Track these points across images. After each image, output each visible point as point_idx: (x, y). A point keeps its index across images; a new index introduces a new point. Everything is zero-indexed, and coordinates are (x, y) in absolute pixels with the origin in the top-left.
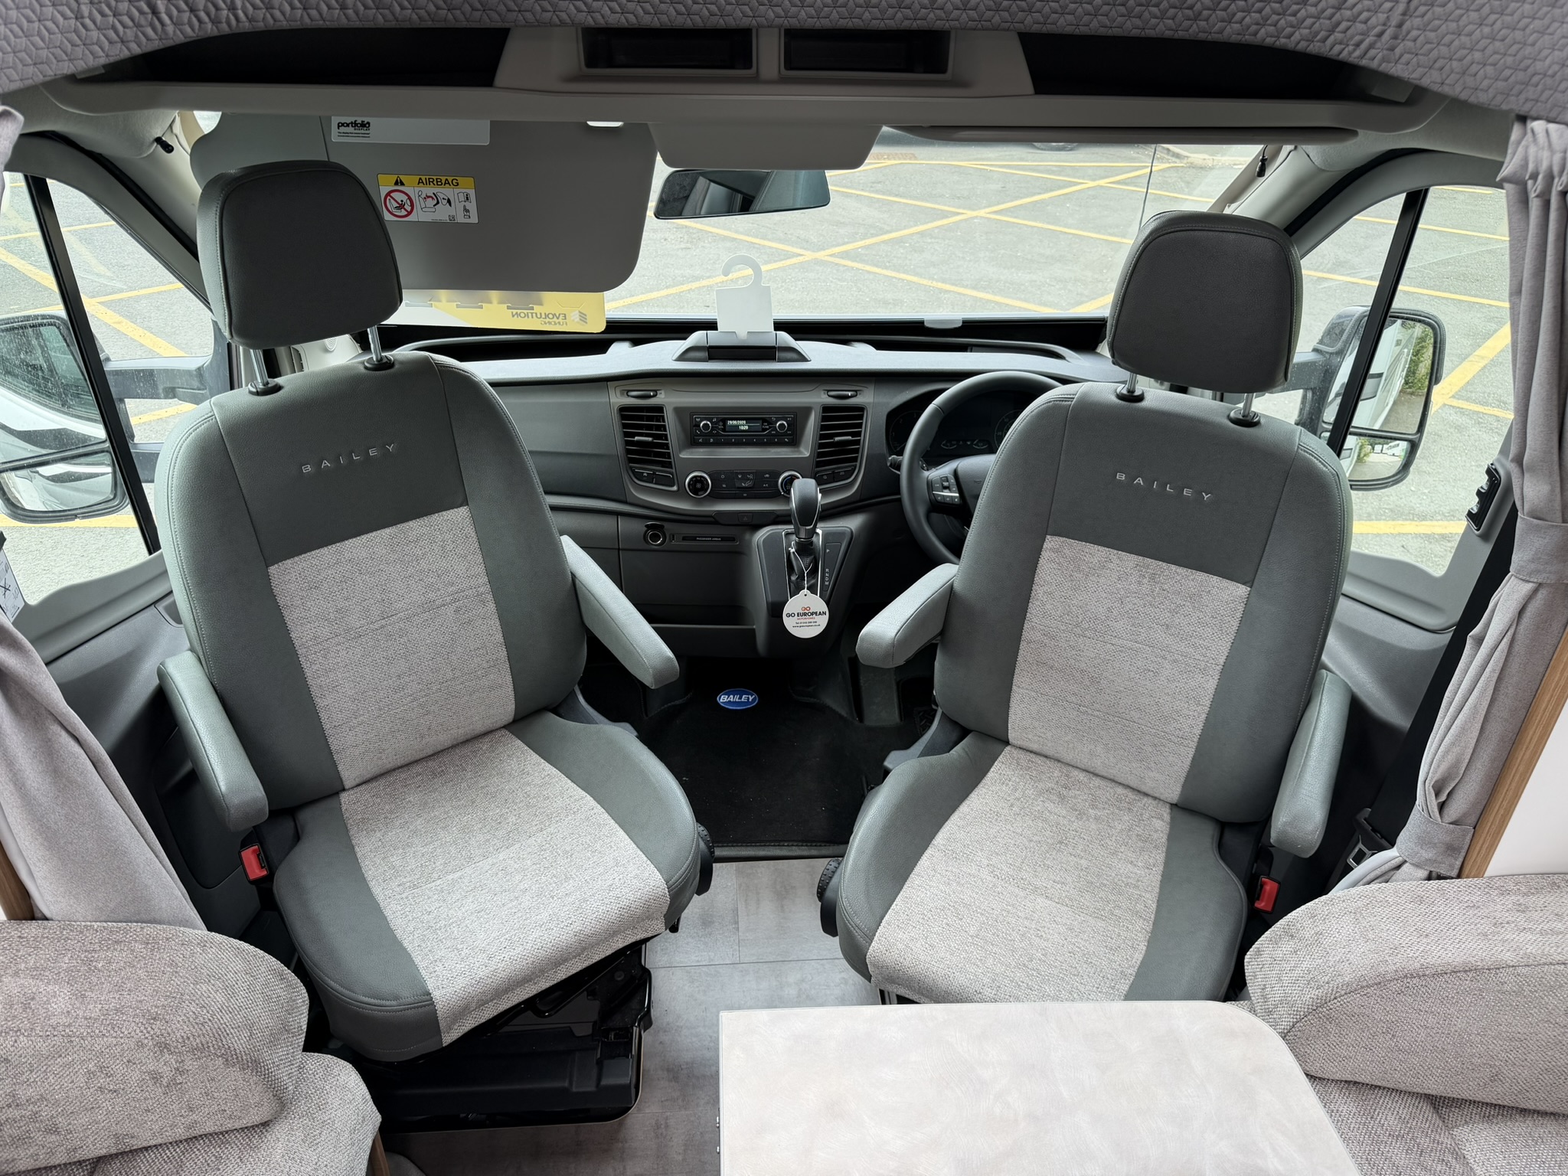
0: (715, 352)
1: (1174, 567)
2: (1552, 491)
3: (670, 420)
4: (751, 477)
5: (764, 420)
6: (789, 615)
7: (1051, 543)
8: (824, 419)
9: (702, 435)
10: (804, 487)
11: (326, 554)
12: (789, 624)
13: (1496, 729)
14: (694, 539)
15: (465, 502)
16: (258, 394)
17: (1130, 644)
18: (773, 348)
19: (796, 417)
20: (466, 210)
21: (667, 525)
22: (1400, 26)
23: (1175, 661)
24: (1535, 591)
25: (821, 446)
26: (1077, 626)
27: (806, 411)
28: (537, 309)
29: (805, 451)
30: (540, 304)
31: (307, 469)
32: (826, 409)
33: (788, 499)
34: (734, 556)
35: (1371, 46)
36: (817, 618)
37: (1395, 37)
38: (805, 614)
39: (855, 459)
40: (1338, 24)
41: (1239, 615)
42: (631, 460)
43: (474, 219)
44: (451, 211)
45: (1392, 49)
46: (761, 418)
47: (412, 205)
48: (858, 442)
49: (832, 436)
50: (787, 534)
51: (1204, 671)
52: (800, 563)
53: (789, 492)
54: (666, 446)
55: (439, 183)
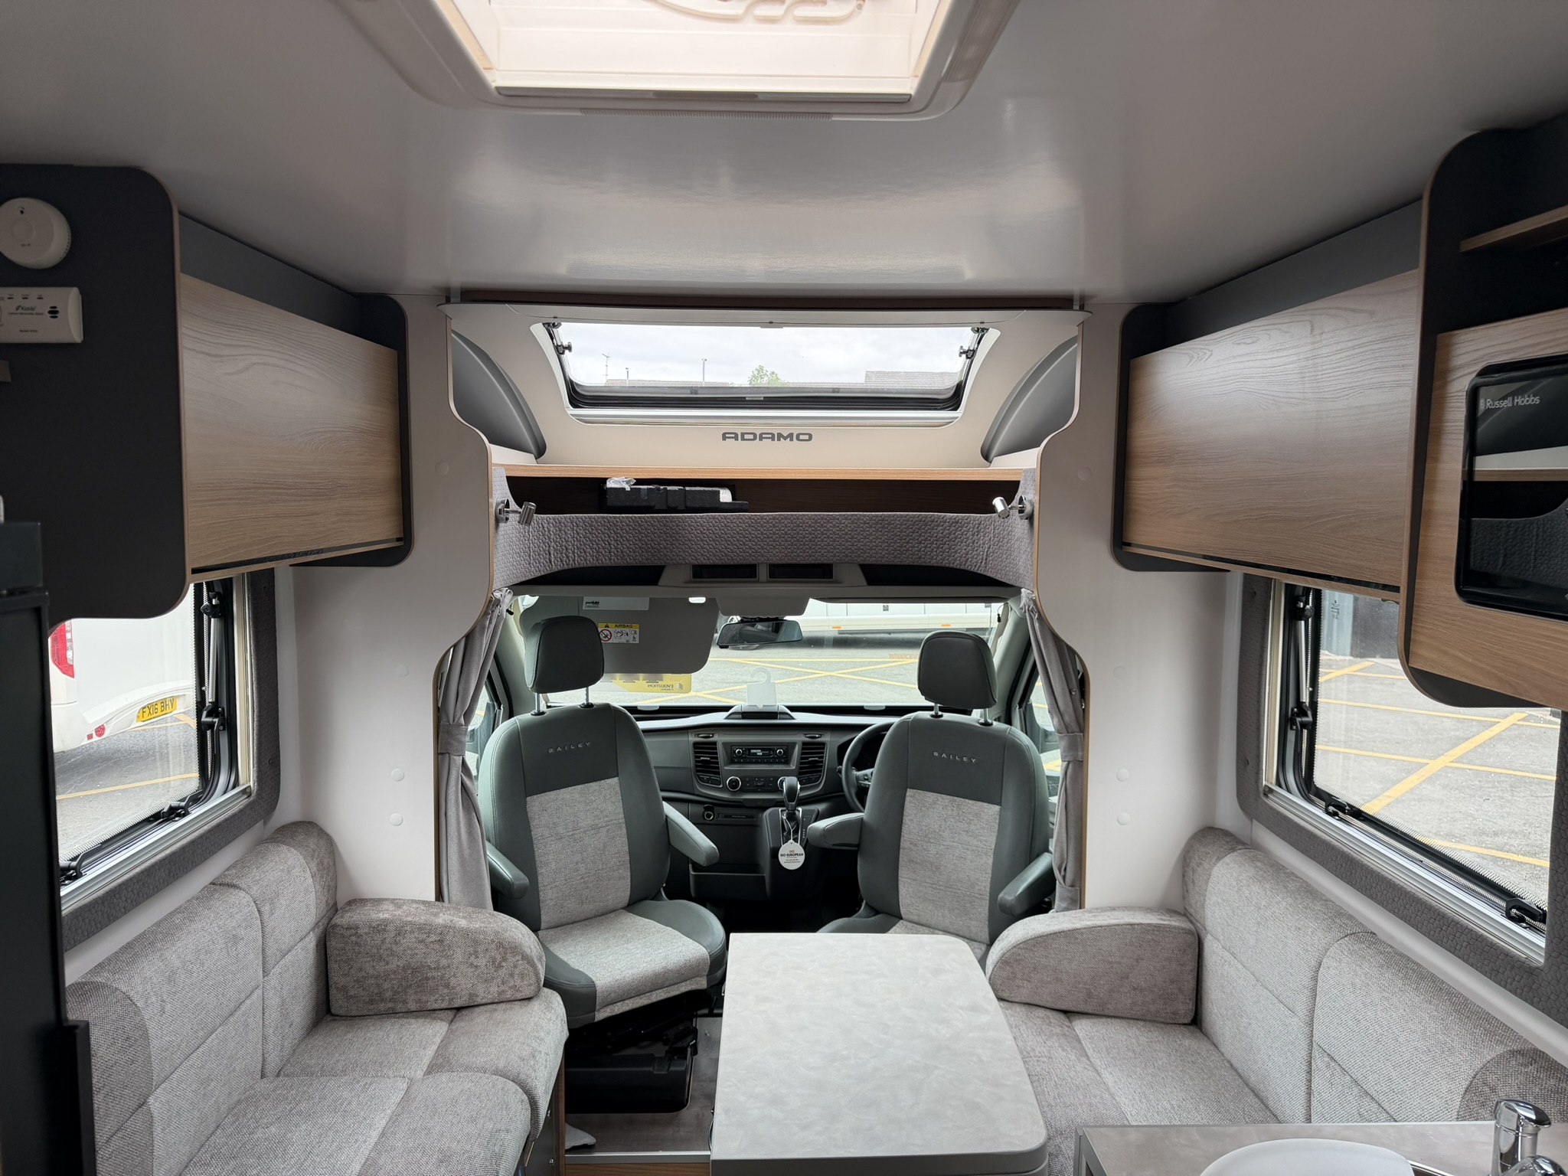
0: (745, 715)
1: (967, 800)
2: (1059, 720)
3: (720, 749)
4: (762, 780)
5: (770, 750)
6: (782, 855)
7: (910, 792)
8: (803, 749)
9: (737, 757)
10: (789, 781)
11: (552, 794)
12: (782, 860)
13: (1072, 832)
14: (730, 816)
15: (617, 775)
16: (536, 715)
17: (951, 844)
18: (776, 713)
19: (789, 748)
20: (634, 638)
21: (716, 808)
22: (986, 559)
23: (973, 850)
24: (1068, 765)
25: (801, 763)
26: (926, 836)
27: (793, 744)
28: (660, 683)
29: (793, 766)
30: (662, 680)
31: (551, 751)
32: (804, 743)
33: (782, 791)
34: (754, 827)
35: (979, 567)
36: (798, 857)
37: (986, 563)
38: (791, 855)
39: (820, 771)
40: (968, 559)
41: (997, 821)
42: (698, 771)
43: (637, 642)
44: (628, 638)
45: (986, 567)
46: (768, 748)
47: (611, 636)
48: (822, 762)
49: (808, 758)
50: (782, 811)
51: (986, 854)
52: (789, 825)
53: (782, 788)
54: (717, 763)
55: (624, 626)
